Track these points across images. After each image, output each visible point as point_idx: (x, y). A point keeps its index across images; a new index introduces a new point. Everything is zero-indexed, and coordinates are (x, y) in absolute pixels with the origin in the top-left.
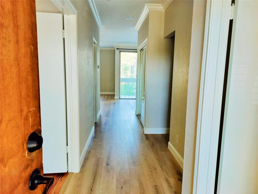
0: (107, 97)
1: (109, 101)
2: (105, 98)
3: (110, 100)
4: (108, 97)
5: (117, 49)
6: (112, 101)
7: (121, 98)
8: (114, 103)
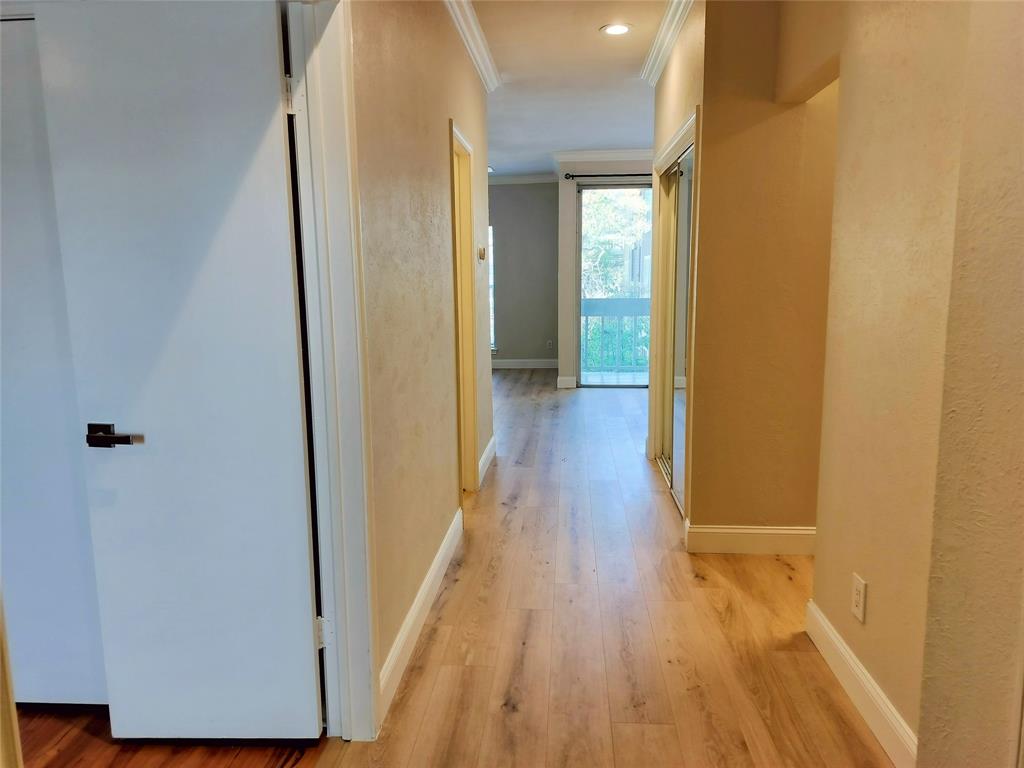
1: (533, 397)
2: (517, 385)
3: (541, 391)
5: (568, 176)
6: (546, 399)
8: (556, 407)
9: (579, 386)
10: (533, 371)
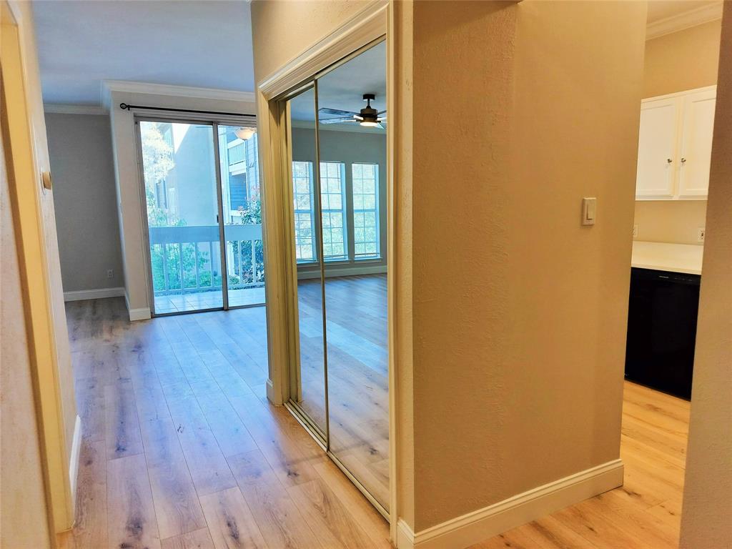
0: (88, 311)
1: (106, 336)
2: (83, 323)
4: (94, 313)
7: (157, 312)
8: (138, 347)
9: (154, 316)
10: (95, 303)
